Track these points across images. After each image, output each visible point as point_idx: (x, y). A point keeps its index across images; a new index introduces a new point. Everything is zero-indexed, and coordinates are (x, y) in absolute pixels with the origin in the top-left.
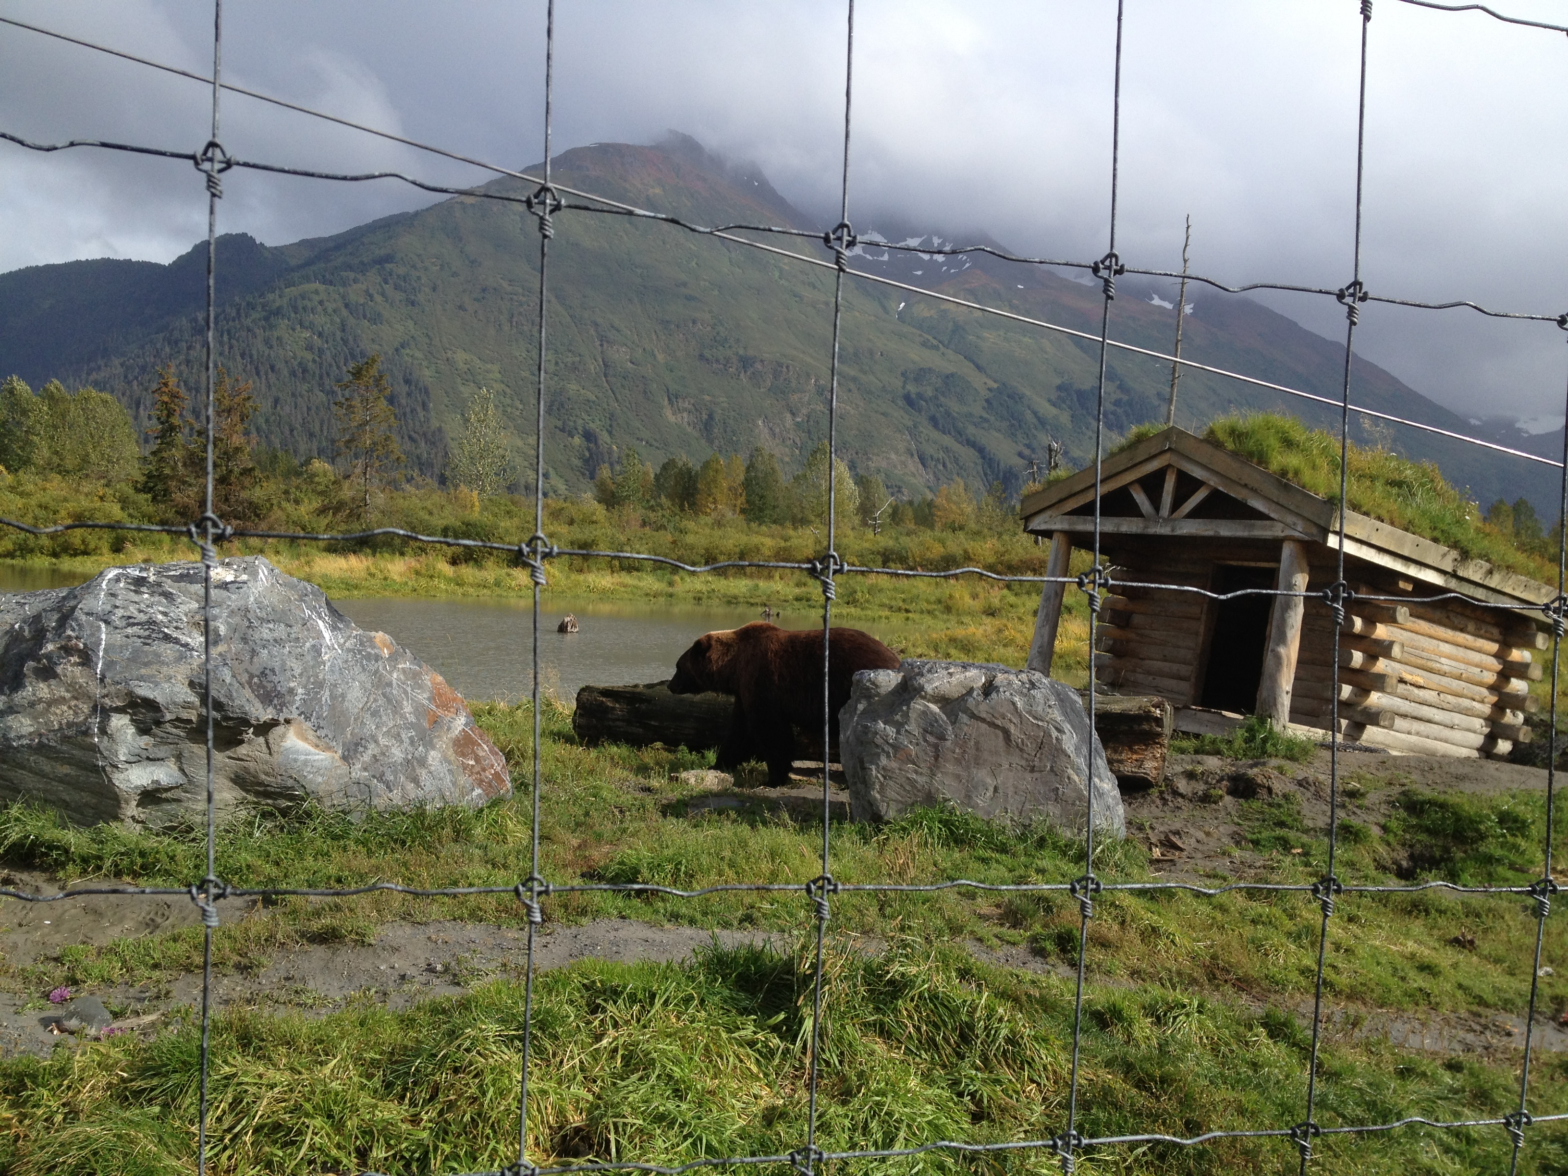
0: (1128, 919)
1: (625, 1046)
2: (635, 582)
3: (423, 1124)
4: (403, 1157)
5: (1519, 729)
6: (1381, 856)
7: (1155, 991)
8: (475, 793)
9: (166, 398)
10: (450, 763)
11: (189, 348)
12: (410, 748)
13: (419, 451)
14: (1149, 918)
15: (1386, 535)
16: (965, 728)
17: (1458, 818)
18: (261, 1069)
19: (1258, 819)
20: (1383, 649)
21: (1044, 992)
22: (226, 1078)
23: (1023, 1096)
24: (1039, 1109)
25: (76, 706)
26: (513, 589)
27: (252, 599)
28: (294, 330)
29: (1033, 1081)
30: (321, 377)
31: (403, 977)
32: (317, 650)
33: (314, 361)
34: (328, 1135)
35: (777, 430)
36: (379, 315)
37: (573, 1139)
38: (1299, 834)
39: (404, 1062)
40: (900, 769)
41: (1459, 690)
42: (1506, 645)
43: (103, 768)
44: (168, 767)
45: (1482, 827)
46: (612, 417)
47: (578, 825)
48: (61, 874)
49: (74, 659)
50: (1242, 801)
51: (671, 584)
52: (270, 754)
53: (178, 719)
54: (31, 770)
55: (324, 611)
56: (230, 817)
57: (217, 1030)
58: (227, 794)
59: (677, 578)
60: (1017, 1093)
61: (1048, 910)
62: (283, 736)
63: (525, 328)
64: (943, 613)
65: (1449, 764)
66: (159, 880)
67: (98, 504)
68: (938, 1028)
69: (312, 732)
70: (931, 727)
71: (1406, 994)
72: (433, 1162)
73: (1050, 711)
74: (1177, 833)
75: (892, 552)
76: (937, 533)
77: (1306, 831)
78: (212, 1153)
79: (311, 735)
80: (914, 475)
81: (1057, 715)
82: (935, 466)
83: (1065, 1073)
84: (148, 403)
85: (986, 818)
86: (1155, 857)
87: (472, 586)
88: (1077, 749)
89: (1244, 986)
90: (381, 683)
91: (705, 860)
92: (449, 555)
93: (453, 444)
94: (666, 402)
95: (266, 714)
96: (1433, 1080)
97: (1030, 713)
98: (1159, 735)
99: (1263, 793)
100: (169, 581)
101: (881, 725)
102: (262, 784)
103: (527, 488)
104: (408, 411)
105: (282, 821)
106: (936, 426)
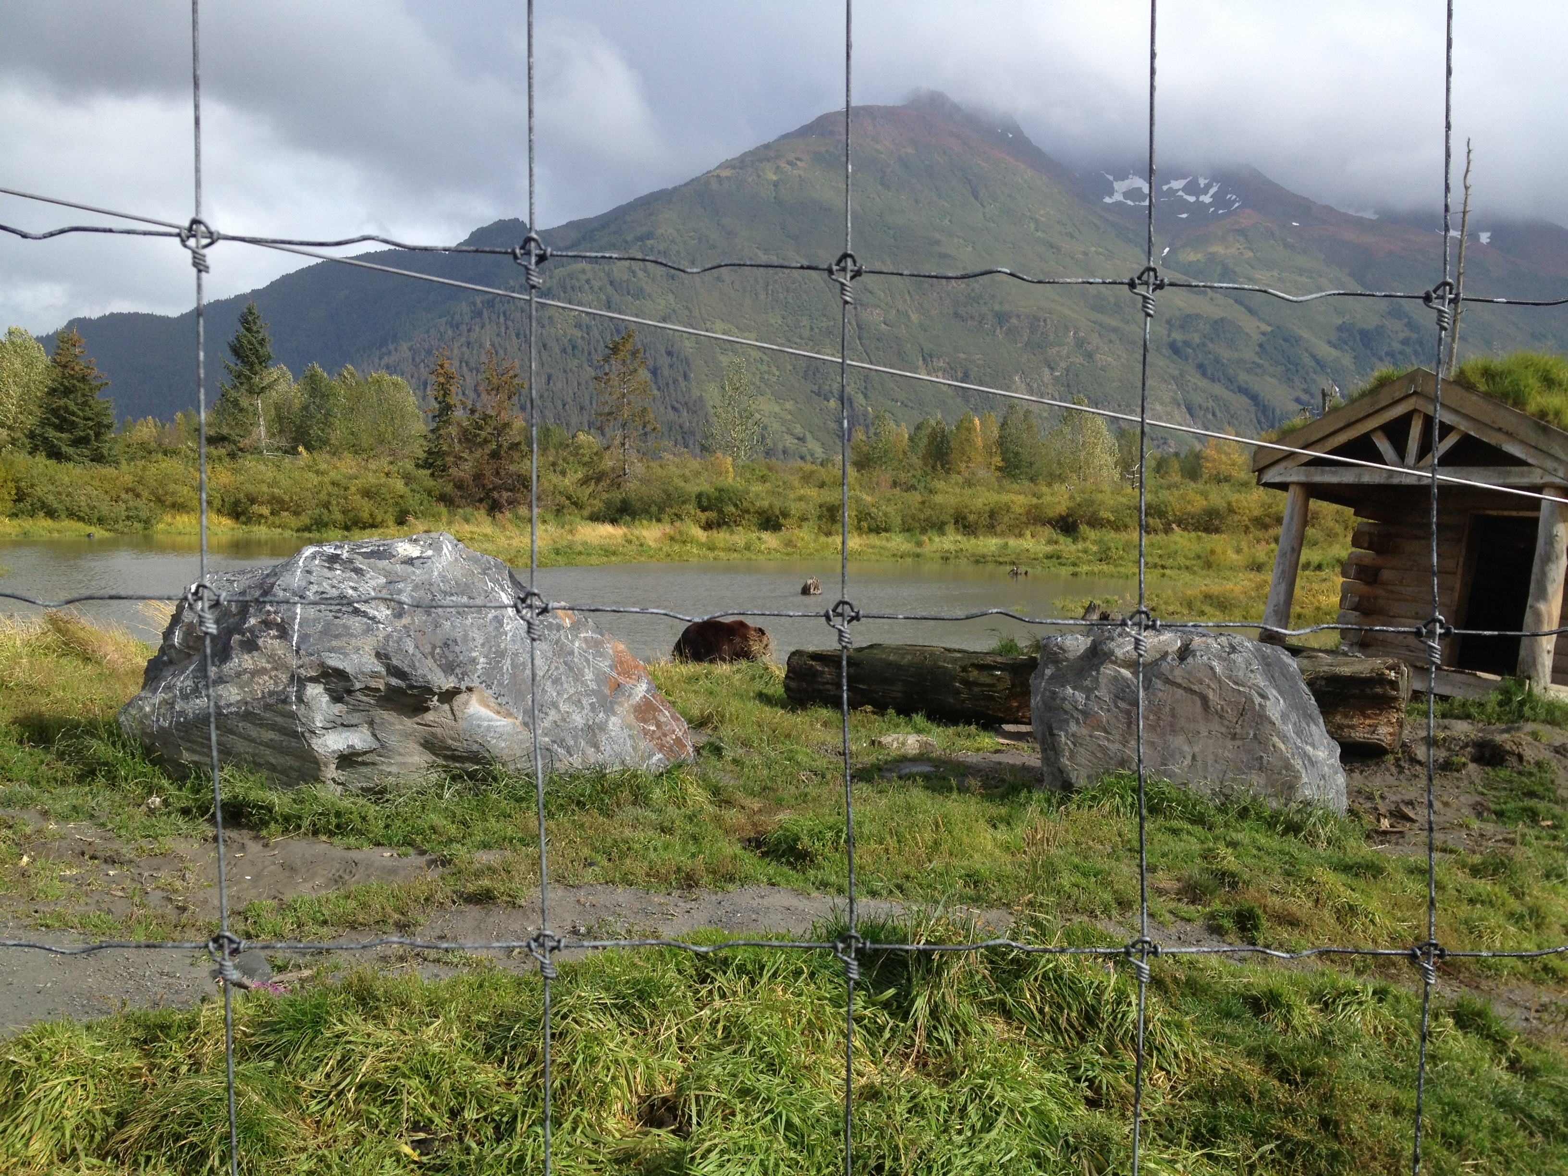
0: (1324, 895)
1: (727, 1018)
2: (884, 543)
3: (516, 1088)
4: (493, 1120)
8: (655, 759)
9: (442, 379)
10: (630, 727)
11: (469, 331)
12: (591, 715)
13: (681, 420)
14: (1346, 896)
16: (1160, 694)
18: (371, 1029)
19: (1505, 789)
21: (1197, 974)
22: (337, 1036)
23: (1150, 1084)
24: (1163, 1098)
25: (276, 676)
26: (762, 552)
27: (436, 573)
29: (1162, 1069)
30: (589, 353)
32: (499, 621)
33: (582, 337)
34: (423, 1096)
35: (1035, 386)
36: (642, 290)
37: (659, 1108)
38: (1551, 805)
39: (505, 1027)
40: (1091, 736)
43: (302, 733)
44: (362, 732)
46: (867, 379)
47: (762, 789)
48: (264, 833)
49: (273, 632)
50: (1488, 769)
51: (919, 544)
52: (455, 720)
53: (367, 688)
54: (240, 736)
55: (507, 583)
56: (421, 780)
58: (419, 758)
59: (925, 538)
61: (1234, 885)
62: (466, 703)
63: (781, 296)
64: (1203, 568)
66: (352, 840)
67: (383, 480)
68: (1061, 1009)
69: (493, 700)
70: (1121, 691)
72: (519, 1125)
73: (1252, 676)
74: (1410, 803)
75: (1151, 508)
76: (1201, 486)
77: (1559, 802)
78: (319, 1107)
79: (492, 702)
81: (1260, 681)
82: (1204, 416)
83: (1198, 1061)
85: (1183, 787)
86: (1383, 828)
87: (723, 550)
88: (1285, 715)
89: (1450, 970)
90: (562, 652)
91: (867, 828)
92: (703, 521)
93: (711, 413)
94: (921, 362)
95: (448, 683)
97: (1230, 678)
98: (1395, 699)
99: (1513, 761)
100: (360, 558)
101: (1069, 690)
102: (449, 748)
103: (784, 452)
104: (671, 382)
105: (471, 784)
106: (1204, 374)
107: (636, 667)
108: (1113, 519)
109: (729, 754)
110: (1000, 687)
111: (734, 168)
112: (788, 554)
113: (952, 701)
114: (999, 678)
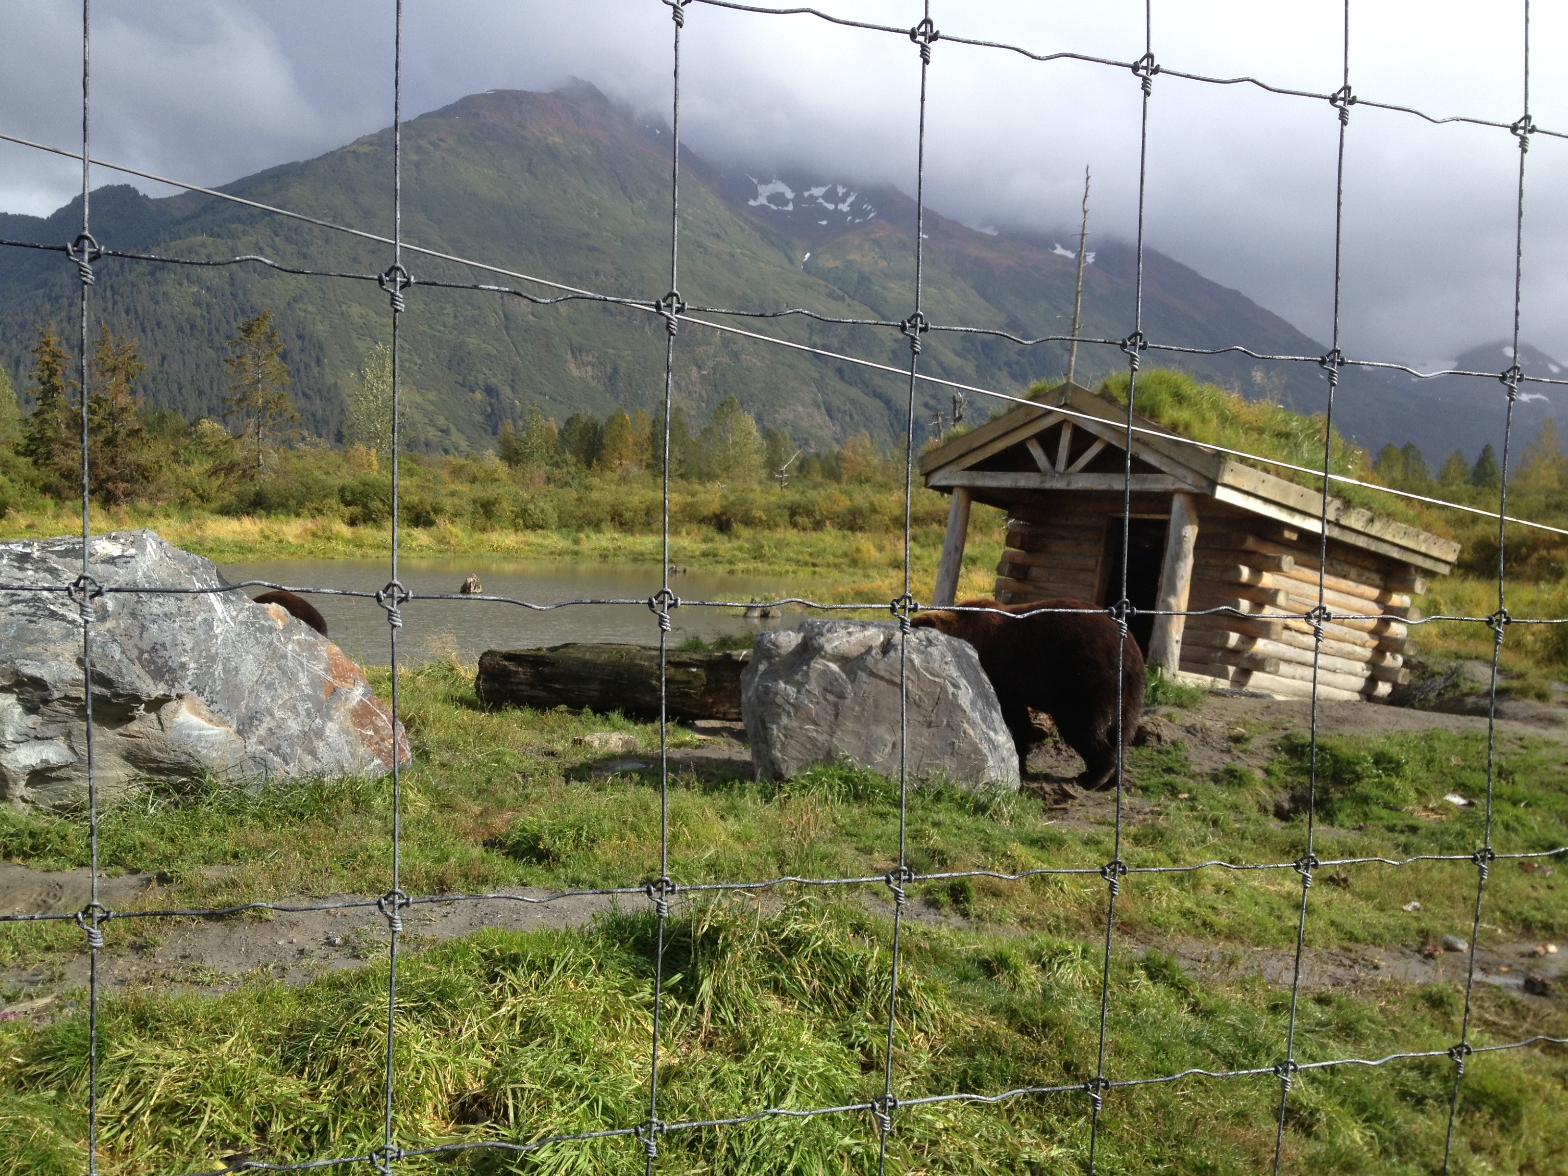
0: (1019, 868)
1: (523, 1013)
2: (540, 540)
3: (321, 1098)
4: (302, 1131)
5: (1398, 672)
6: (1264, 799)
7: (1043, 938)
8: (374, 764)
9: (47, 358)
10: (348, 734)
12: (307, 721)
13: (313, 409)
14: (1041, 867)
15: (1271, 486)
16: (865, 686)
17: (1336, 760)
18: (158, 1050)
19: (1147, 766)
20: (1269, 597)
21: (934, 943)
22: (122, 1060)
23: (911, 1045)
24: (926, 1057)
27: (140, 573)
28: (181, 284)
29: (921, 1030)
30: (210, 334)
31: (301, 952)
32: (208, 624)
33: (202, 316)
34: (226, 1112)
35: (683, 384)
37: (471, 1106)
38: (1186, 779)
39: (303, 1038)
40: (801, 728)
41: (1341, 635)
42: (1387, 591)
44: (58, 745)
45: (1358, 768)
46: (514, 371)
47: (480, 792)
50: (1132, 748)
51: (576, 542)
52: (163, 730)
53: (66, 697)
55: (215, 584)
56: (123, 794)
57: (113, 1012)
58: (121, 771)
59: (582, 536)
60: (906, 1042)
61: (943, 862)
62: (175, 712)
64: (849, 566)
65: (1331, 707)
66: (50, 861)
68: (830, 982)
69: (205, 707)
70: (831, 686)
71: (1281, 932)
72: (332, 1134)
73: (946, 667)
74: (1070, 781)
75: (799, 507)
76: (844, 486)
77: (1193, 777)
78: (110, 1134)
79: (204, 709)
80: (821, 428)
81: (954, 672)
82: (842, 417)
83: (951, 1021)
84: (28, 362)
85: (884, 774)
86: (1049, 805)
87: (371, 546)
88: (973, 704)
89: (1128, 929)
90: (275, 655)
91: (607, 825)
92: (347, 516)
93: (349, 401)
94: (570, 356)
95: (157, 690)
96: (1302, 1014)
97: (927, 670)
99: (1153, 740)
100: (54, 557)
101: (782, 685)
102: (154, 760)
103: (427, 445)
104: (302, 368)
105: (177, 797)
106: (842, 378)
107: (352, 670)
108: (764, 518)
109: (436, 758)
110: (697, 683)
111: (371, 144)
112: (441, 552)
113: (648, 698)
114: (695, 675)
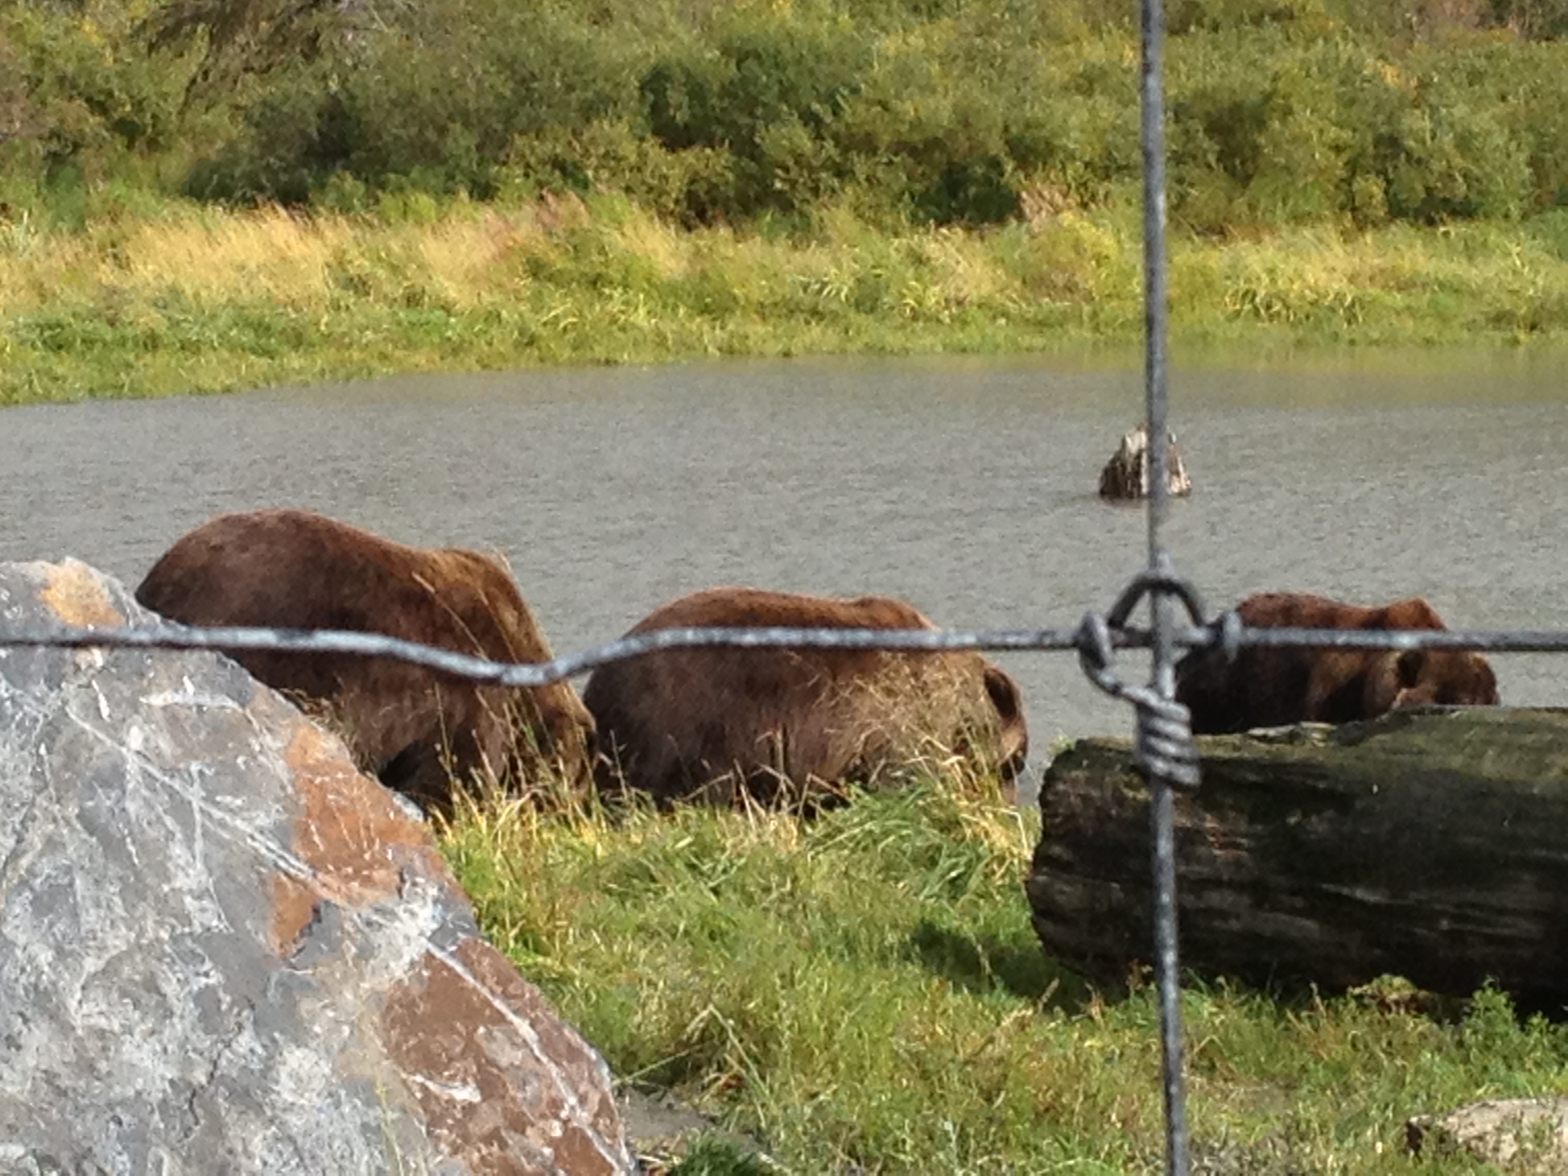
12: (201, 1041)
26: (932, 320)
92: (676, 186)
107: (389, 834)
112: (1041, 325)
